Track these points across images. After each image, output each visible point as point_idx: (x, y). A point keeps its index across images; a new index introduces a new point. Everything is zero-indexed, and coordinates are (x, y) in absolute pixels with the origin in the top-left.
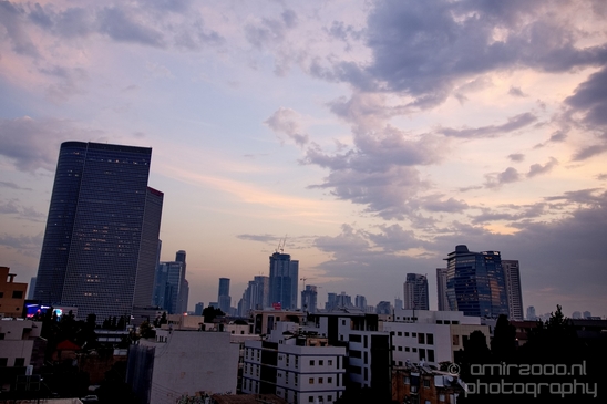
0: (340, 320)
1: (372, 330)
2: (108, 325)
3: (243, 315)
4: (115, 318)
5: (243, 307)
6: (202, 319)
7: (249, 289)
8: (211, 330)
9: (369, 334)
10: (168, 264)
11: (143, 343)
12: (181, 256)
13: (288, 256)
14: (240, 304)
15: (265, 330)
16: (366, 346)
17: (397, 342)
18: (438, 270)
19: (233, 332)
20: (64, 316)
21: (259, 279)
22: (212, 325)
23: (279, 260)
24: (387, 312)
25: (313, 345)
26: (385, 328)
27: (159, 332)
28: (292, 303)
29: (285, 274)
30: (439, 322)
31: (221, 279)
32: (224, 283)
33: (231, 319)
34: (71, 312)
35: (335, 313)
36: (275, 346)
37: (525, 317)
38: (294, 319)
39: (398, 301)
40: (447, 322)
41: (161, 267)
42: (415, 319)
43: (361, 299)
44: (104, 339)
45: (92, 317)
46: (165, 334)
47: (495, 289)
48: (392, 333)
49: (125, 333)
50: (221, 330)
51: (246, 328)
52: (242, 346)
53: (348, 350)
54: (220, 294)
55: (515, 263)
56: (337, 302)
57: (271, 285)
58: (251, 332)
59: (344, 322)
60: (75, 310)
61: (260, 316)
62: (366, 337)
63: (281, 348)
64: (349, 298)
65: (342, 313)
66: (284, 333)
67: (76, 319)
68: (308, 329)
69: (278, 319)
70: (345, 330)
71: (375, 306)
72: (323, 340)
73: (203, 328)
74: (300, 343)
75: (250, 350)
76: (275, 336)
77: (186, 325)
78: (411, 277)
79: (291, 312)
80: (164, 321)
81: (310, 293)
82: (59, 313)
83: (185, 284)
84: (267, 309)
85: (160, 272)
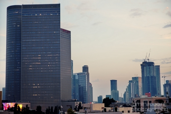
3: (128, 102)
4: (52, 108)
5: (127, 96)
6: (103, 105)
7: (130, 85)
8: (110, 111)
10: (78, 74)
12: (85, 68)
13: (153, 63)
14: (125, 95)
19: (123, 112)
20: (23, 108)
21: (135, 79)
22: (110, 108)
23: (147, 65)
28: (158, 92)
29: (152, 74)
33: (121, 104)
34: (27, 106)
38: (160, 101)
41: (74, 76)
45: (39, 108)
50: (116, 110)
51: (131, 109)
54: (112, 90)
57: (143, 82)
60: (29, 104)
61: (139, 101)
67: (30, 109)
69: (150, 102)
73: (105, 110)
79: (158, 97)
80: (80, 107)
81: (169, 85)
82: (21, 106)
83: (90, 85)
84: (143, 97)
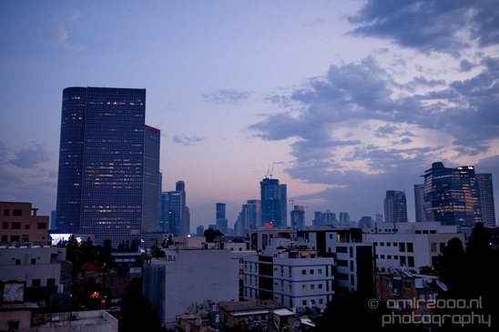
0: (327, 235)
1: (357, 241)
2: (122, 248)
3: (239, 234)
4: (128, 242)
5: (239, 227)
6: (204, 239)
7: (243, 211)
8: (213, 248)
9: (355, 245)
10: (170, 193)
11: (155, 262)
12: (180, 186)
13: (277, 181)
14: (236, 225)
15: (260, 247)
16: (351, 256)
17: (379, 251)
18: (416, 186)
19: (232, 249)
20: (83, 242)
21: (252, 203)
22: (213, 244)
23: (269, 185)
24: (369, 226)
25: (304, 257)
26: (368, 240)
27: (168, 252)
28: (283, 222)
29: (275, 197)
30: (418, 232)
31: (218, 205)
32: (221, 208)
33: (229, 238)
34: (89, 239)
35: (322, 229)
36: (270, 259)
37: (497, 224)
38: (286, 235)
39: (379, 216)
40: (425, 232)
41: (164, 196)
42: (395, 230)
43: (345, 216)
44: (120, 260)
45: (108, 242)
46: (173, 253)
47: (470, 200)
48: (375, 244)
49: (138, 254)
50: (222, 248)
51: (243, 245)
52: (241, 261)
53: (335, 260)
54: (217, 217)
55: (488, 176)
56: (323, 218)
57: (262, 207)
58: (248, 248)
59: (331, 236)
60: (92, 236)
61: (255, 235)
62: (351, 248)
63: (275, 261)
64: (333, 215)
65: (329, 228)
66: (278, 248)
67: (94, 244)
68: (298, 243)
69: (271, 236)
70: (333, 243)
71: (358, 221)
72: (313, 253)
73: (206, 247)
74: (292, 256)
75: (248, 264)
76: (268, 252)
77: (190, 245)
78: (391, 194)
79: (283, 230)
80: (170, 242)
81: (298, 212)
82: (79, 240)
83: (186, 210)
84: (261, 228)
85: (163, 202)
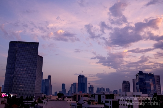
0: (102, 96)
1: (112, 99)
2: (27, 99)
3: (70, 95)
4: (29, 97)
6: (57, 97)
7: (72, 87)
8: (60, 100)
10: (45, 79)
11: (39, 104)
12: (49, 77)
13: (84, 76)
14: (69, 92)
15: (77, 100)
16: (110, 104)
17: (120, 102)
18: (133, 79)
19: (67, 101)
20: (13, 97)
21: (75, 84)
22: (60, 99)
23: (81, 77)
24: (116, 93)
25: (93, 104)
26: (116, 98)
27: (44, 101)
28: (86, 91)
29: (83, 82)
30: (134, 96)
31: (63, 84)
32: (63, 85)
33: (66, 96)
34: (15, 95)
35: (100, 94)
36: (81, 104)
37: (162, 93)
38: (87, 96)
39: (120, 90)
40: (137, 96)
41: (43, 80)
42: (126, 95)
43: (108, 89)
44: (26, 104)
45: (22, 97)
46: (46, 102)
47: (152, 85)
48: (119, 100)
49: (33, 102)
50: (64, 100)
51: (71, 99)
52: (71, 105)
53: (105, 106)
54: (62, 89)
55: (158, 76)
56: (100, 90)
57: (78, 86)
58: (73, 100)
59: (103, 97)
60: (16, 95)
61: (76, 96)
62: (110, 101)
63: (83, 105)
64: (104, 89)
65: (102, 94)
66: (84, 101)
67: (17, 97)
68: (90, 99)
69: (82, 96)
70: (103, 99)
71: (113, 91)
72: (97, 103)
73: (58, 100)
74: (89, 104)
75: (73, 106)
76: (81, 102)
77: (52, 99)
78: (124, 82)
79: (86, 94)
80: (45, 97)
81: (91, 88)
82: (12, 95)
83: (51, 86)
84: (78, 93)
85: (43, 82)
